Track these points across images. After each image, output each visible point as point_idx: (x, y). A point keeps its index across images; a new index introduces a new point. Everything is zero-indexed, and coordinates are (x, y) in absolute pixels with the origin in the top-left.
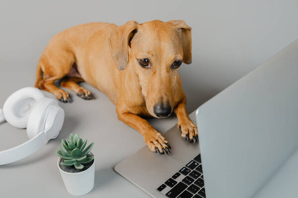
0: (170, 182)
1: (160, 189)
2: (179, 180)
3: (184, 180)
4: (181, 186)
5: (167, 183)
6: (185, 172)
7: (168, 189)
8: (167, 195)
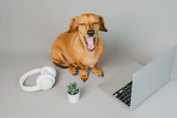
0: (117, 93)
1: (114, 95)
2: (121, 92)
3: (122, 92)
4: (121, 94)
5: (116, 93)
6: (123, 89)
7: (116, 95)
8: (116, 97)
